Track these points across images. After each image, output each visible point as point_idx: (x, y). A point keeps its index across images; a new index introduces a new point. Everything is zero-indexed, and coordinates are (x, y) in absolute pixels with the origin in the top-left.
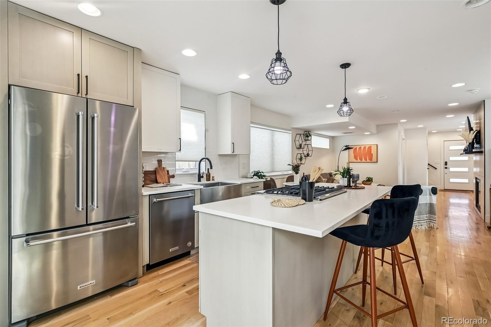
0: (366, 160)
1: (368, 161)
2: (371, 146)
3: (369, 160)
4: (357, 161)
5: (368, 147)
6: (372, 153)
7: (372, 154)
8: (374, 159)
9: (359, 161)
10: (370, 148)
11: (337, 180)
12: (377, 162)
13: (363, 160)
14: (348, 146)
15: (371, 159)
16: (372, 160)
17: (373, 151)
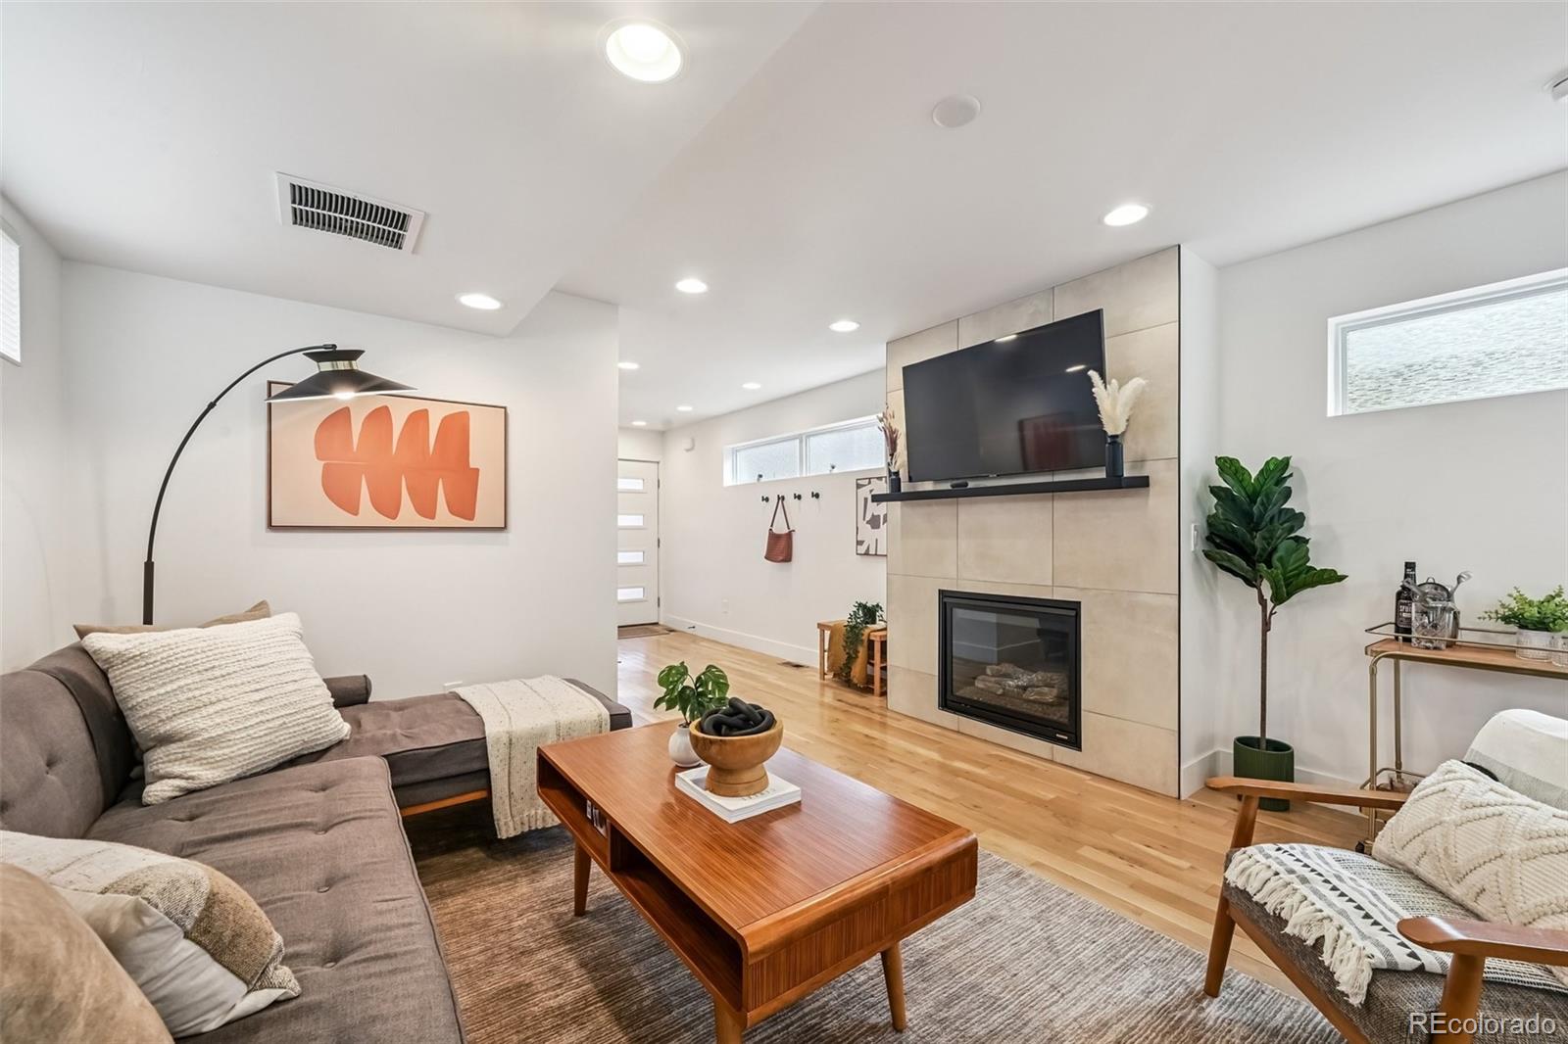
0: (427, 509)
1: (444, 516)
2: (465, 415)
3: (452, 511)
4: (346, 519)
5: (446, 422)
6: (472, 465)
7: (477, 471)
8: (486, 510)
9: (368, 515)
10: (457, 428)
11: (213, 742)
12: (504, 528)
13: (408, 514)
14: (352, 355)
15: (464, 505)
16: (471, 517)
17: (481, 453)
